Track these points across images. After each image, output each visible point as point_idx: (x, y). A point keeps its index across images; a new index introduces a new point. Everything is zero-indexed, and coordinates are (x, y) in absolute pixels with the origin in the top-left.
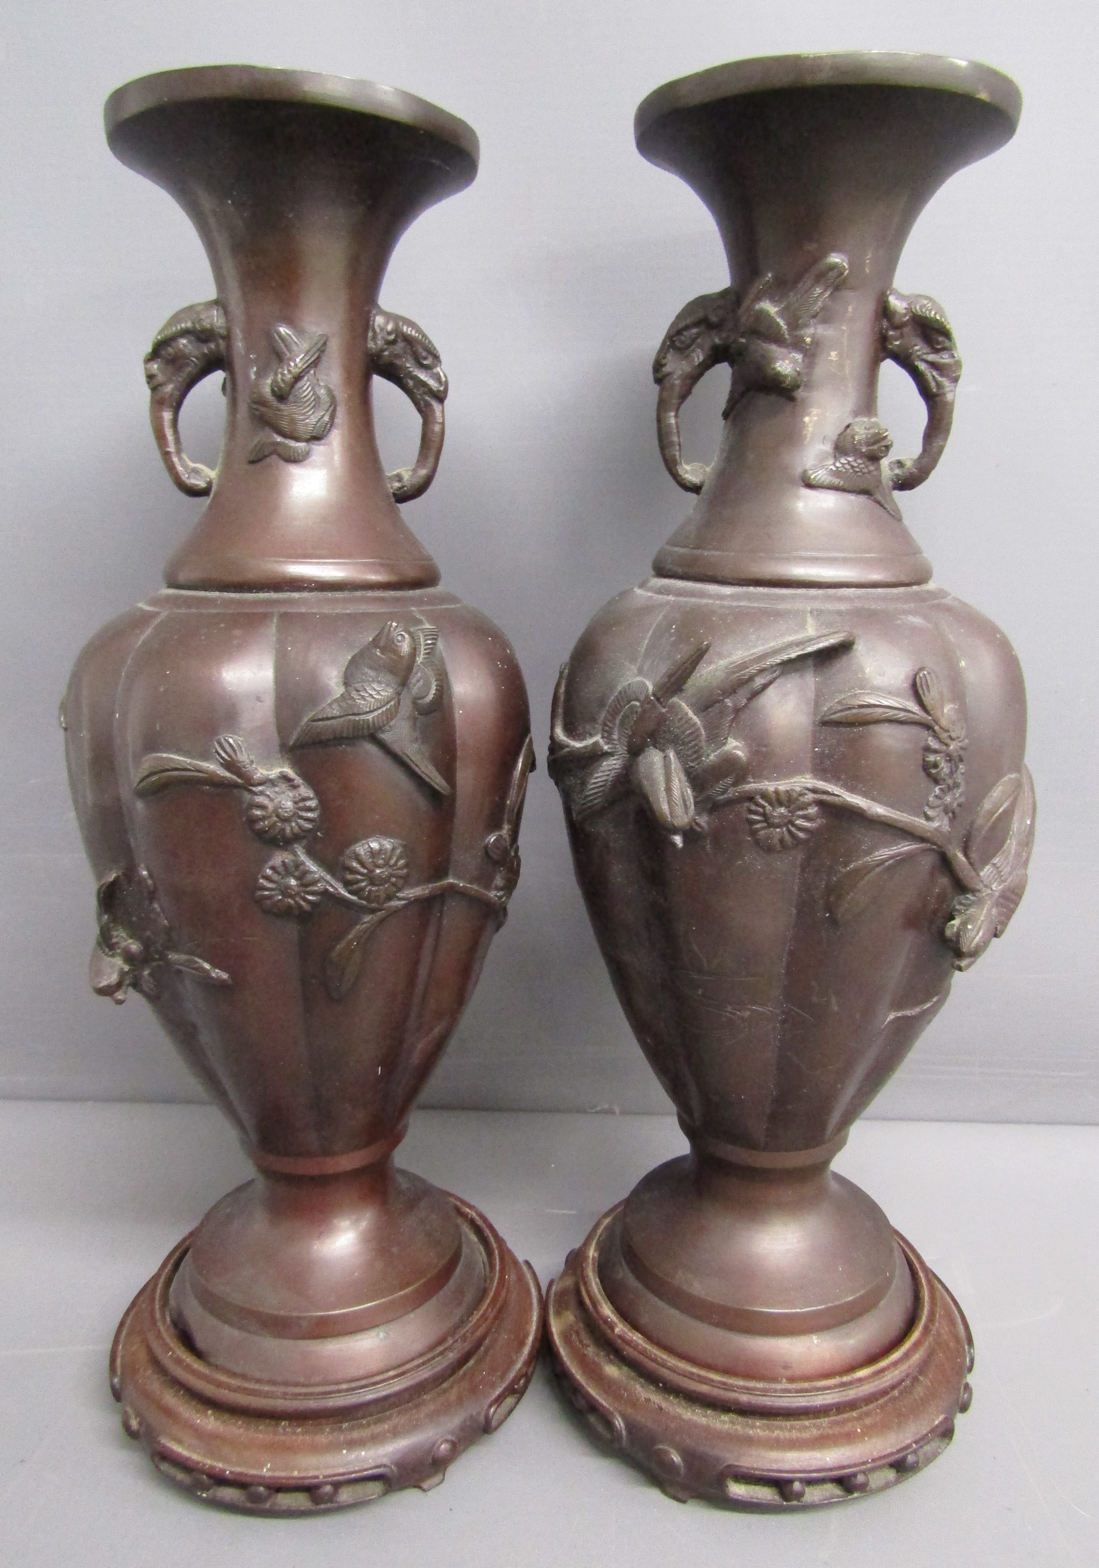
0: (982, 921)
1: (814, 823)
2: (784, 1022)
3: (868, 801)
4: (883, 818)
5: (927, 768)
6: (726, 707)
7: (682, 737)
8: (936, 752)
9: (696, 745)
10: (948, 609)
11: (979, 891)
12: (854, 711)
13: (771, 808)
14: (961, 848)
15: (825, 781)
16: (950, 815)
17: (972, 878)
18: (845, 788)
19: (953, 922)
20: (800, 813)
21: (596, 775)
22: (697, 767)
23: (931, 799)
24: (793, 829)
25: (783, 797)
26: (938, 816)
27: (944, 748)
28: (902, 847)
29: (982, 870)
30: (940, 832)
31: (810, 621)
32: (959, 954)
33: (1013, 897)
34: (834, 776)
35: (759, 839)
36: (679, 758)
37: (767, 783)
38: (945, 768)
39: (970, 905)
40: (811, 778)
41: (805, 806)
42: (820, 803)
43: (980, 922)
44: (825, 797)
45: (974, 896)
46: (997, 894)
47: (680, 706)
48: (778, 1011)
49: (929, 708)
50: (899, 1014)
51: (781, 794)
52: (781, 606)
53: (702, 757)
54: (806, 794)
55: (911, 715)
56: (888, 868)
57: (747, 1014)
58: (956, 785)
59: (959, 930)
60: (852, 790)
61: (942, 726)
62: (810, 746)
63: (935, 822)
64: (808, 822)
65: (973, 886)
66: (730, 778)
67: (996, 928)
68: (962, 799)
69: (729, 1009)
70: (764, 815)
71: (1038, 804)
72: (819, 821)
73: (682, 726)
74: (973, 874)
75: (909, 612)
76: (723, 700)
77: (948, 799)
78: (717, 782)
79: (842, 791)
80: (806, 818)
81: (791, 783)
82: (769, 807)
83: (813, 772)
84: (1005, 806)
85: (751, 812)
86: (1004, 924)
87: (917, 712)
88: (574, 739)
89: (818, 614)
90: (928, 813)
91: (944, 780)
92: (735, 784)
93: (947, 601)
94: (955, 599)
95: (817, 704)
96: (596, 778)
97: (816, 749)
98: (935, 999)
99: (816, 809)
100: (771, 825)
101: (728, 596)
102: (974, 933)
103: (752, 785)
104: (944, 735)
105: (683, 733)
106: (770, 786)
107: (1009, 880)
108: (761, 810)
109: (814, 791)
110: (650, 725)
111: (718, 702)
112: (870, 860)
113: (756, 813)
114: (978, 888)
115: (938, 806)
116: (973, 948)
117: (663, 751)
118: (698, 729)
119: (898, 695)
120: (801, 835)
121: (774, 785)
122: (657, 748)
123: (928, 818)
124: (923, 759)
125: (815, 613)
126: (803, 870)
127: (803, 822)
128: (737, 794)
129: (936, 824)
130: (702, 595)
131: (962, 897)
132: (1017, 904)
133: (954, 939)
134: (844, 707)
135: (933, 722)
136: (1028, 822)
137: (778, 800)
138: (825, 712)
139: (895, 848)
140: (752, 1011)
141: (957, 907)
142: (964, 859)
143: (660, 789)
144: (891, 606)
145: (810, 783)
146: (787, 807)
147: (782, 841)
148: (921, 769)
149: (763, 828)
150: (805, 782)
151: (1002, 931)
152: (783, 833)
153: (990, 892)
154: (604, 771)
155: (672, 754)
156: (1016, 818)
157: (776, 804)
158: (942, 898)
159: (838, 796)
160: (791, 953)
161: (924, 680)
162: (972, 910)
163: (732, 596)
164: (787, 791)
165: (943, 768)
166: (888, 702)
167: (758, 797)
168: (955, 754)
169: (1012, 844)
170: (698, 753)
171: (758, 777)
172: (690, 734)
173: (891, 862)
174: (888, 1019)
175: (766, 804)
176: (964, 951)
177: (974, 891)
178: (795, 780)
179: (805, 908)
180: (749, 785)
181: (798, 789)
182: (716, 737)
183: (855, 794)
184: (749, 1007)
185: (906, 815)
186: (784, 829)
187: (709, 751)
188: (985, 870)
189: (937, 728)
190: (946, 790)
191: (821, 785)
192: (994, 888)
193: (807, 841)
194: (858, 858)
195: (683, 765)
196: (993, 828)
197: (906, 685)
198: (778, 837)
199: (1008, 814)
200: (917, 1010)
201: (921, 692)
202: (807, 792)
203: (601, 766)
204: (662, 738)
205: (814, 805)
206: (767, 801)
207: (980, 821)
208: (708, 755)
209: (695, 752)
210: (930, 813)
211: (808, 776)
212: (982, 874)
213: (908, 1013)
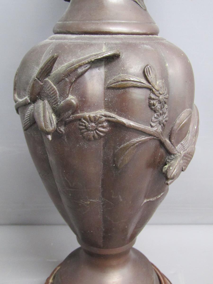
0: (176, 166)
1: (106, 129)
2: (103, 205)
3: (127, 120)
4: (133, 127)
5: (151, 106)
6: (66, 81)
7: (50, 95)
8: (154, 99)
9: (55, 98)
10: (163, 44)
11: (175, 154)
12: (120, 83)
13: (88, 124)
14: (168, 138)
15: (109, 112)
16: (162, 125)
17: (173, 149)
18: (117, 114)
19: (166, 166)
20: (100, 125)
21: (27, 112)
22: (56, 107)
23: (153, 119)
24: (98, 132)
25: (92, 119)
26: (156, 125)
27: (157, 98)
28: (142, 138)
29: (177, 146)
30: (157, 132)
31: (104, 47)
32: (167, 179)
33: (190, 156)
34: (113, 110)
35: (85, 136)
36: (49, 103)
37: (86, 113)
38: (158, 106)
39: (172, 160)
40: (104, 111)
41: (102, 122)
42: (108, 121)
43: (175, 166)
44: (109, 119)
45: (174, 156)
46: (182, 155)
47: (48, 82)
48: (100, 201)
49: (150, 81)
50: (148, 200)
51: (92, 118)
52: (94, 42)
53: (58, 103)
54: (102, 117)
55: (143, 84)
56: (137, 146)
57: (89, 203)
58: (164, 113)
59: (167, 169)
60: (120, 115)
61: (156, 89)
62: (103, 98)
63: (155, 128)
64: (104, 129)
65: (173, 152)
66: (70, 111)
67: (182, 168)
68: (167, 119)
69: (82, 201)
70: (85, 126)
71: (200, 120)
72: (108, 128)
73: (49, 90)
74: (173, 147)
75: (146, 44)
76: (65, 79)
77: (161, 118)
78: (65, 113)
79: (116, 116)
80: (103, 127)
81: (95, 113)
82: (87, 123)
83: (105, 108)
84: (185, 121)
85: (80, 125)
86: (186, 167)
87: (145, 83)
88: (20, 98)
89: (107, 44)
90: (152, 124)
91: (158, 111)
92: (73, 114)
93: (164, 41)
94: (167, 41)
95: (106, 80)
96: (27, 113)
97: (106, 99)
98: (162, 194)
99: (107, 123)
100: (89, 130)
101: (74, 39)
102: (173, 171)
103: (80, 114)
104: (157, 93)
105: (50, 93)
106: (87, 114)
107: (187, 150)
108: (84, 124)
109: (105, 116)
110: (37, 90)
111: (63, 79)
112: (129, 143)
113: (82, 125)
114: (175, 153)
115: (155, 122)
116: (172, 176)
117: (43, 101)
118: (56, 91)
119: (137, 76)
120: (101, 134)
121: (89, 114)
122: (41, 100)
123: (152, 126)
124: (149, 102)
125: (106, 44)
126: (104, 148)
127: (101, 129)
128: (74, 118)
129: (155, 129)
130: (65, 39)
131: (170, 156)
132: (191, 159)
133: (165, 173)
134: (116, 81)
135: (152, 87)
136: (196, 128)
137: (90, 120)
138: (109, 83)
139: (139, 138)
140: (91, 201)
141: (168, 160)
142: (169, 142)
143: (41, 116)
144: (138, 42)
145: (103, 113)
146: (94, 123)
147: (94, 136)
148: (148, 107)
149: (85, 132)
150: (102, 113)
151: (185, 169)
152: (94, 133)
153: (180, 154)
154: (29, 110)
155: (46, 102)
156: (191, 126)
157: (90, 122)
158: (162, 157)
159: (115, 118)
160: (103, 180)
161: (148, 70)
162: (173, 162)
163: (76, 39)
164: (94, 116)
165: (157, 106)
166: (133, 79)
167: (82, 119)
168: (162, 100)
169: (189, 136)
170: (56, 102)
171: (82, 111)
172: (53, 93)
173: (137, 144)
174: (144, 202)
175: (86, 122)
176: (169, 177)
177: (174, 154)
178: (97, 112)
179: (106, 162)
180: (79, 114)
181: (98, 115)
182: (63, 94)
183: (122, 117)
184: (89, 200)
185: (142, 125)
186: (95, 132)
187: (61, 100)
188: (178, 146)
189: (154, 90)
190: (159, 115)
191: (108, 113)
192: (181, 153)
193: (103, 137)
194: (124, 143)
195: (51, 106)
196: (181, 129)
197: (141, 72)
198: (92, 135)
199: (187, 124)
200: (155, 198)
201: (147, 75)
202: (102, 116)
203: (28, 108)
204: (42, 95)
205: (105, 122)
206: (86, 121)
207: (175, 127)
208: (60, 102)
209: (55, 101)
210: (153, 124)
211: (103, 110)
212: (177, 148)
213: (151, 199)
